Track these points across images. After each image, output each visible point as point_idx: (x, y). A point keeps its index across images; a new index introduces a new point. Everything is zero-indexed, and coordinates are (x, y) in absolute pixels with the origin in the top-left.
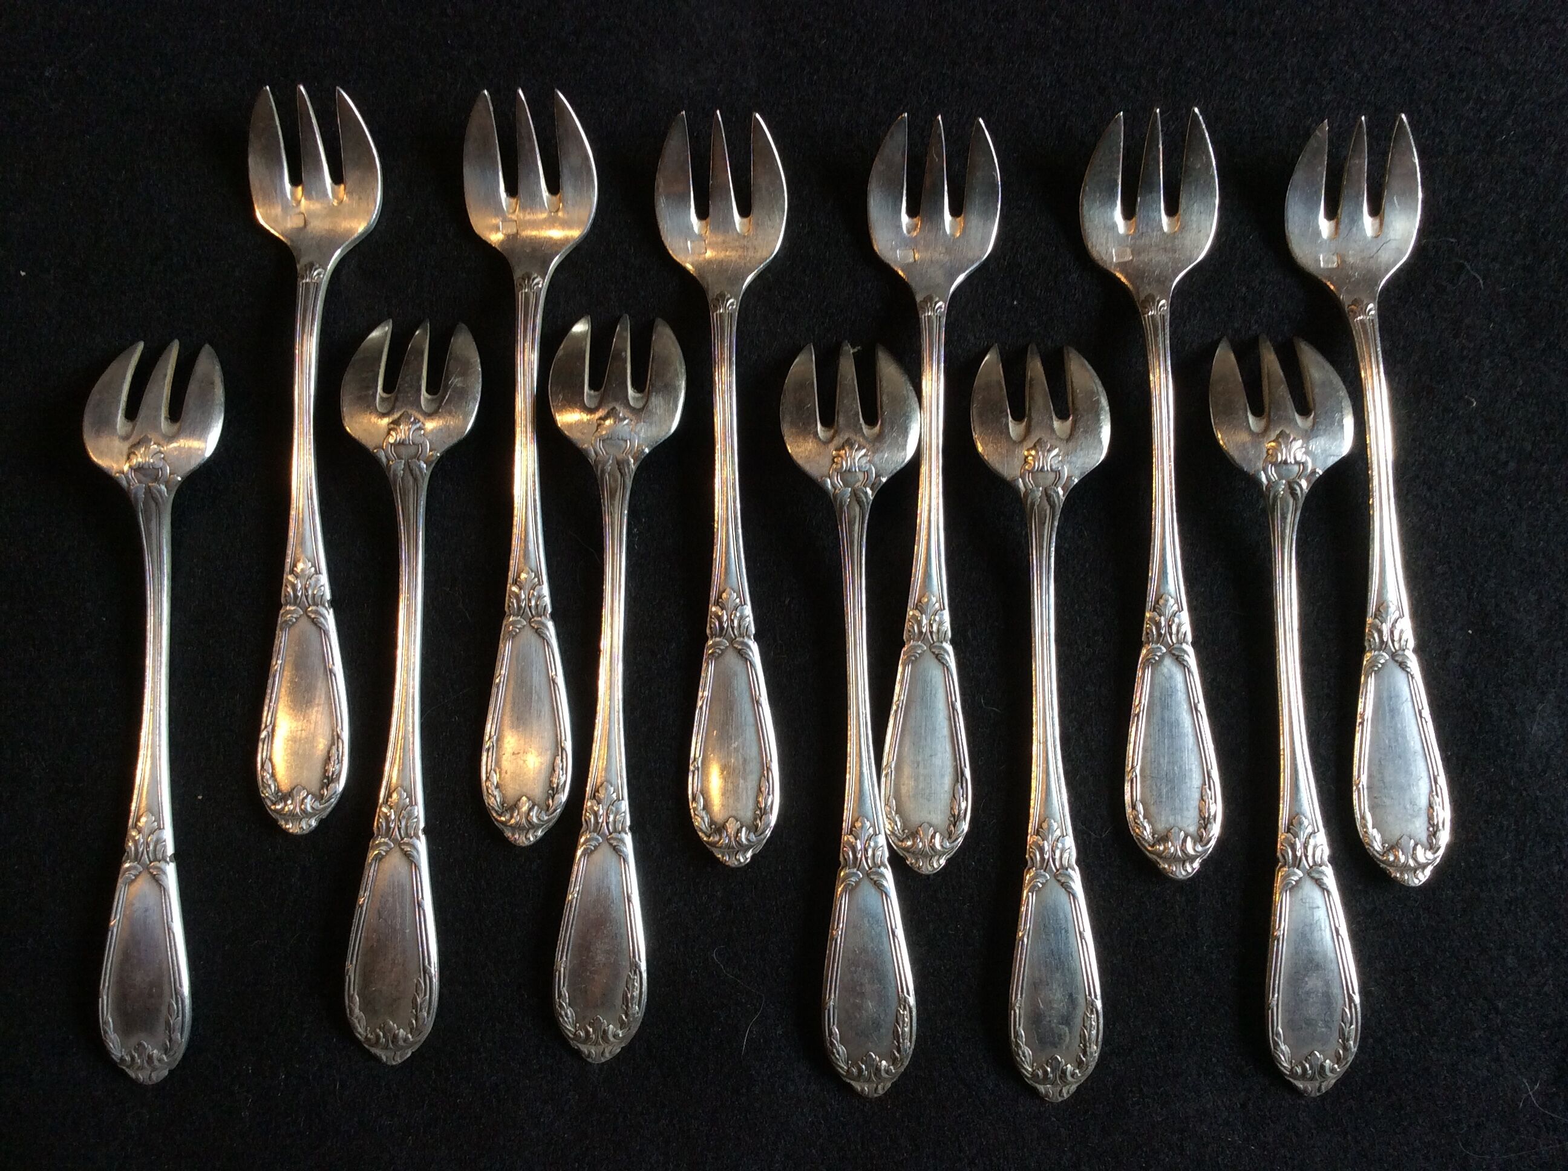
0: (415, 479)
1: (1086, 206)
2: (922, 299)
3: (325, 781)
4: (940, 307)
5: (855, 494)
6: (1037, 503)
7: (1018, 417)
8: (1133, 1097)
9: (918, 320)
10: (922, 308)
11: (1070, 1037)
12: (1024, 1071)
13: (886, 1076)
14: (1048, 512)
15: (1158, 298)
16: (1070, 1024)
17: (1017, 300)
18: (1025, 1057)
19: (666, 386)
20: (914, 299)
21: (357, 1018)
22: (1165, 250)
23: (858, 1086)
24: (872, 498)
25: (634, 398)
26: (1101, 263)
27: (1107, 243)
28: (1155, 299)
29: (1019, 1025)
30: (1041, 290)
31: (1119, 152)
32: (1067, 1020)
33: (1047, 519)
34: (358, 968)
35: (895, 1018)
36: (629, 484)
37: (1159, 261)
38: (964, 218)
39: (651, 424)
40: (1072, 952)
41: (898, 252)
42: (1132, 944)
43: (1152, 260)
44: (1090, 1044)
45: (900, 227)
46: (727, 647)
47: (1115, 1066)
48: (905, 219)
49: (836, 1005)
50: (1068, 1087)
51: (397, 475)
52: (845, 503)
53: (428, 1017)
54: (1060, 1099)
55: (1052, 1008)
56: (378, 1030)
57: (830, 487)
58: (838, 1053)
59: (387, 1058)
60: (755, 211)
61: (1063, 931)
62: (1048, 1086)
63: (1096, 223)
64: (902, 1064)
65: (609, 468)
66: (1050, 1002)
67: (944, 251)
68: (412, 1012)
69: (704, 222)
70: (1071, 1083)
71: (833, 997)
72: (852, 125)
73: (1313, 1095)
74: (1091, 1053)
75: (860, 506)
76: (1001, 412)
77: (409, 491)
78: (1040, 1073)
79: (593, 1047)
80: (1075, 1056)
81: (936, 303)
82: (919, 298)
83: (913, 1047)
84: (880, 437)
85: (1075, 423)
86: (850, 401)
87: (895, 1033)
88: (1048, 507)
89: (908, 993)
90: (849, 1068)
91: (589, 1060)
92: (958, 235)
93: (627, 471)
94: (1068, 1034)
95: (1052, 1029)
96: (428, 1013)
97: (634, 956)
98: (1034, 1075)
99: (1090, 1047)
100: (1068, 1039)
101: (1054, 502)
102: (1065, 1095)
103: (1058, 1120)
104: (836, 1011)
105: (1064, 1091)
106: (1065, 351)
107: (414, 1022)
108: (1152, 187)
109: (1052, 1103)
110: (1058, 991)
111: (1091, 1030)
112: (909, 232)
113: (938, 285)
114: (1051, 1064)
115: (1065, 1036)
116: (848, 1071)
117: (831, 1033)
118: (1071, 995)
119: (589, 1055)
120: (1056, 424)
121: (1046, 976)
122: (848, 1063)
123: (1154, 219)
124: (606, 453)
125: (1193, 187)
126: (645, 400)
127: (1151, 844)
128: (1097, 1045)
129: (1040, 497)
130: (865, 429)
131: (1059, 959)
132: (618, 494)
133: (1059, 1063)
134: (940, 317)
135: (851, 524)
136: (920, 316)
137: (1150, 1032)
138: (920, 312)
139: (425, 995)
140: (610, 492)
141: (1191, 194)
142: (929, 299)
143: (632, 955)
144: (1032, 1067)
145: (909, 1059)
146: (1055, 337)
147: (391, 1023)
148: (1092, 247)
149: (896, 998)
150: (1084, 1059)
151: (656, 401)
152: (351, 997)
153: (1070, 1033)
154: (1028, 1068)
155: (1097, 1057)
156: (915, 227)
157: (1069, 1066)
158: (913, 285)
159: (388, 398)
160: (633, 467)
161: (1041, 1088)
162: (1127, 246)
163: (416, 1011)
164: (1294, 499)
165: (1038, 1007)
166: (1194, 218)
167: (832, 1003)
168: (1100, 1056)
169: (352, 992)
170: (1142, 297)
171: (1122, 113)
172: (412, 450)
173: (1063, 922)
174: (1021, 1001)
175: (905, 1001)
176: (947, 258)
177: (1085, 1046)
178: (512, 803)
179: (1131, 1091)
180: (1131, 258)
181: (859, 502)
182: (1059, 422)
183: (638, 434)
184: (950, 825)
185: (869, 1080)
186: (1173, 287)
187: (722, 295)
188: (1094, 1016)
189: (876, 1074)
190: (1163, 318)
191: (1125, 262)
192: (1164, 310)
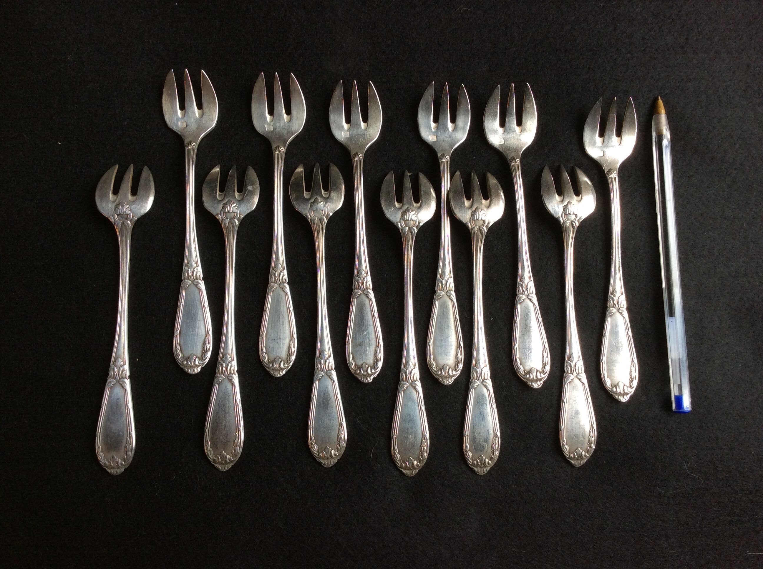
0: (233, 227)
2: (440, 155)
3: (203, 352)
4: (447, 158)
5: (410, 229)
6: (476, 233)
7: (468, 199)
10: (440, 158)
12: (469, 462)
13: (416, 467)
14: (480, 237)
15: (516, 158)
18: (469, 456)
19: (337, 188)
20: (437, 155)
21: (209, 451)
22: (517, 139)
23: (405, 471)
24: (416, 232)
25: (324, 194)
26: (492, 144)
27: (494, 137)
28: (514, 159)
29: (467, 443)
31: (498, 101)
32: (486, 441)
33: (480, 239)
34: (210, 429)
35: (421, 443)
36: (324, 228)
37: (515, 144)
39: (332, 203)
41: (430, 136)
43: (512, 144)
45: (430, 127)
46: (361, 294)
48: (432, 124)
49: (397, 437)
50: (486, 468)
51: (226, 225)
52: (406, 232)
53: (239, 449)
54: (483, 474)
55: (480, 436)
56: (218, 456)
57: (400, 227)
58: (397, 457)
59: (221, 468)
60: (369, 120)
62: (478, 468)
63: (490, 129)
64: (423, 462)
65: (316, 222)
66: (480, 433)
67: (448, 136)
68: (233, 447)
69: (348, 125)
70: (488, 467)
71: (395, 434)
73: (578, 466)
74: (496, 455)
75: (412, 234)
76: (462, 196)
77: (230, 231)
78: (475, 463)
79: (326, 460)
80: (489, 455)
81: (446, 156)
83: (427, 455)
84: (420, 208)
85: (491, 201)
86: (408, 194)
87: (421, 449)
88: (480, 235)
89: (426, 433)
90: (401, 464)
91: (325, 466)
93: (323, 223)
95: (480, 444)
96: (240, 448)
97: (341, 421)
98: (473, 464)
99: (495, 452)
100: (486, 448)
101: (483, 232)
102: (485, 472)
104: (397, 439)
105: (485, 470)
106: (486, 173)
107: (234, 451)
108: (511, 115)
109: (480, 475)
110: (483, 429)
111: (495, 444)
112: (434, 129)
113: (447, 150)
114: (480, 458)
115: (485, 447)
116: (401, 465)
118: (488, 431)
119: (325, 464)
120: (484, 201)
121: (478, 423)
122: (401, 461)
123: (512, 128)
124: (315, 216)
125: (527, 115)
126: (329, 194)
127: (524, 375)
128: (498, 451)
129: (477, 230)
130: (415, 204)
131: (483, 416)
132: (320, 231)
133: (483, 458)
134: (447, 161)
135: (408, 242)
136: (440, 162)
138: (440, 160)
139: (239, 440)
140: (317, 232)
141: (526, 117)
142: (443, 155)
143: (340, 420)
144: (472, 460)
145: (426, 460)
147: (224, 452)
149: (421, 435)
150: (493, 457)
151: (333, 194)
152: (207, 442)
153: (487, 446)
155: (498, 456)
156: (436, 127)
157: (487, 459)
158: (436, 149)
159: (221, 195)
160: (326, 221)
161: (476, 469)
162: (502, 138)
163: (235, 447)
164: (573, 228)
165: (475, 435)
166: (528, 127)
167: (395, 436)
169: (207, 439)
170: (510, 158)
171: (499, 85)
172: (233, 215)
173: (485, 401)
174: (467, 433)
175: (425, 436)
176: (449, 139)
177: (493, 451)
178: (272, 360)
180: (504, 143)
181: (412, 233)
182: (485, 201)
183: (327, 207)
184: (455, 365)
185: (409, 469)
186: (521, 154)
187: (357, 153)
188: (497, 439)
189: (412, 466)
190: (518, 166)
191: (502, 144)
192: (518, 163)
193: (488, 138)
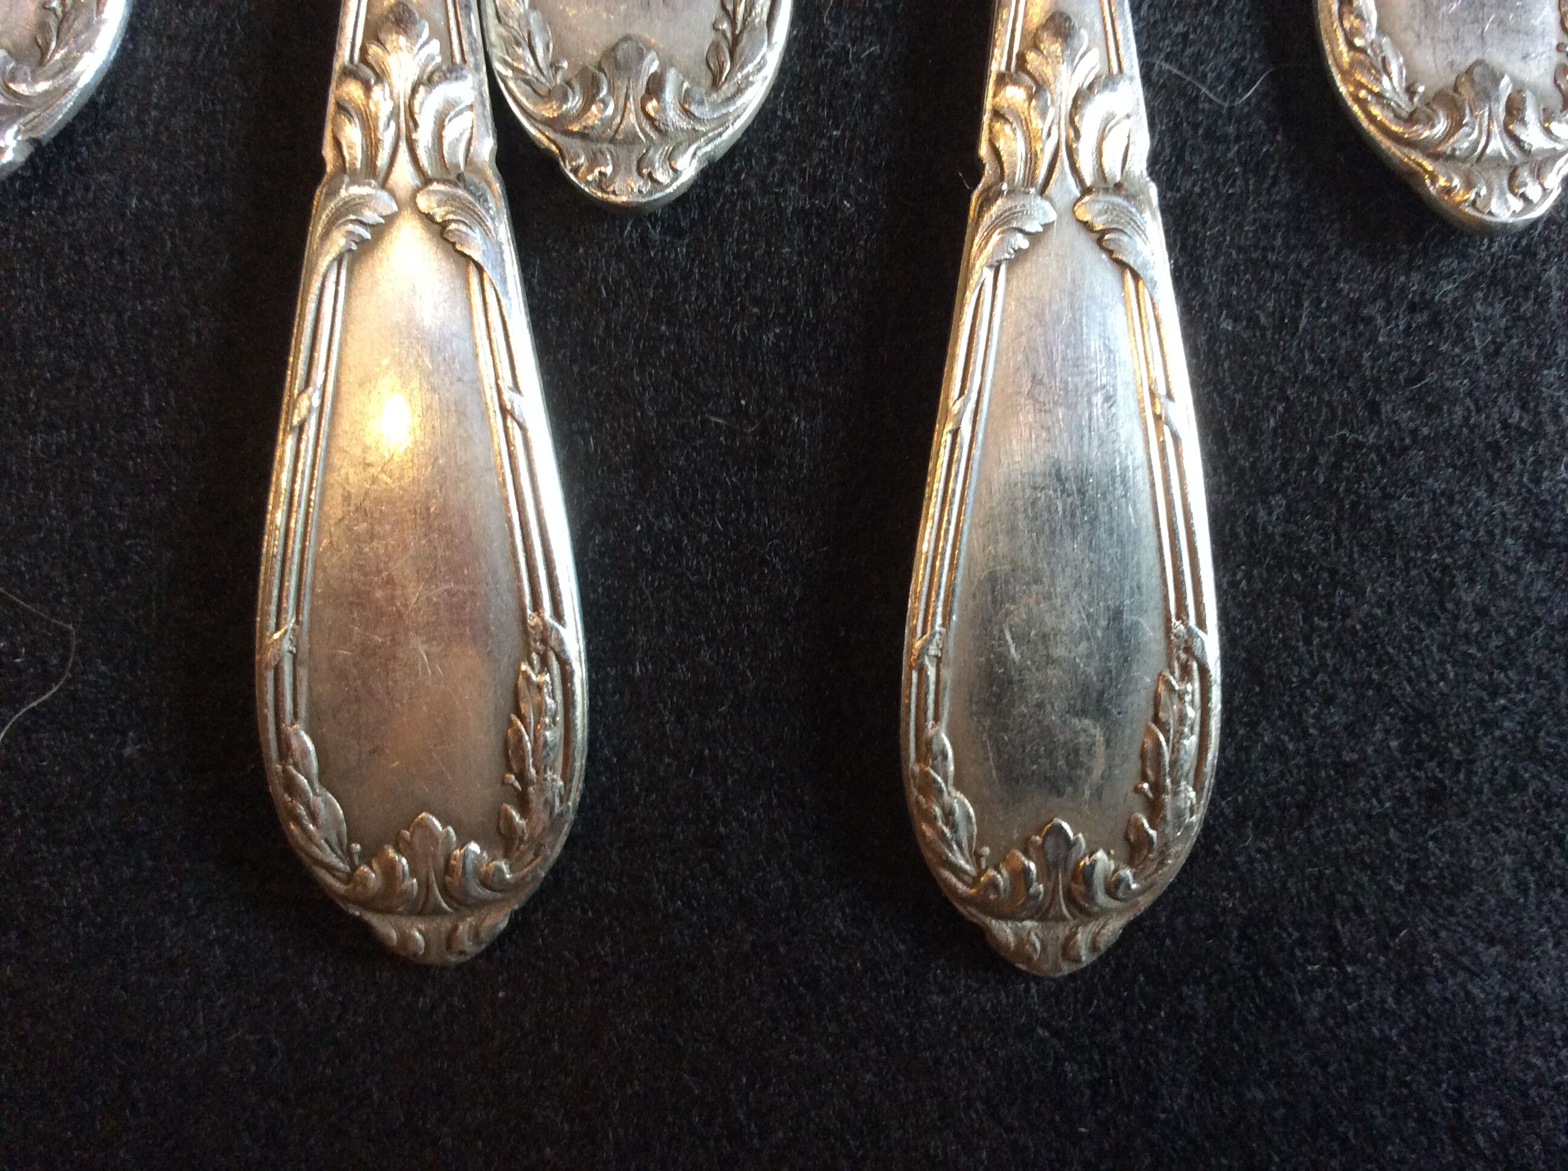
8: (1308, 961)
11: (1110, 758)
12: (947, 874)
13: (485, 893)
16: (1106, 712)
18: (954, 827)
23: (388, 929)
29: (937, 718)
32: (1099, 700)
40: (1125, 469)
42: (1322, 460)
44: (1176, 782)
47: (1251, 860)
49: (304, 655)
50: (1093, 927)
54: (1066, 968)
55: (1050, 660)
58: (313, 817)
61: (1098, 399)
62: (1029, 924)
64: (538, 852)
66: (1045, 639)
74: (1179, 815)
78: (1002, 878)
83: (575, 797)
87: (514, 747)
89: (558, 615)
90: (352, 868)
94: (1100, 749)
95: (1047, 732)
98: (982, 886)
99: (1176, 794)
100: (1099, 766)
102: (1083, 953)
103: (1057, 1033)
104: (303, 673)
105: (1082, 938)
109: (1038, 980)
110: (1074, 600)
111: (1181, 735)
114: (1041, 848)
115: (1090, 751)
116: (350, 877)
117: (285, 749)
118: (1116, 615)
121: (1034, 550)
127: (1404, 114)
128: (1198, 788)
131: (1081, 492)
133: (1070, 844)
137: (1370, 750)
144: (976, 858)
145: (563, 839)
149: (515, 629)
150: (1155, 831)
153: (1108, 742)
154: (962, 862)
155: (1196, 829)
157: (1100, 855)
161: (1004, 931)
165: (1002, 659)
167: (286, 646)
168: (1207, 827)
173: (1098, 366)
174: (945, 637)
175: (546, 639)
177: (1158, 788)
179: (1302, 943)
184: (715, 47)
185: (423, 908)
188: (1193, 687)
189: (445, 890)
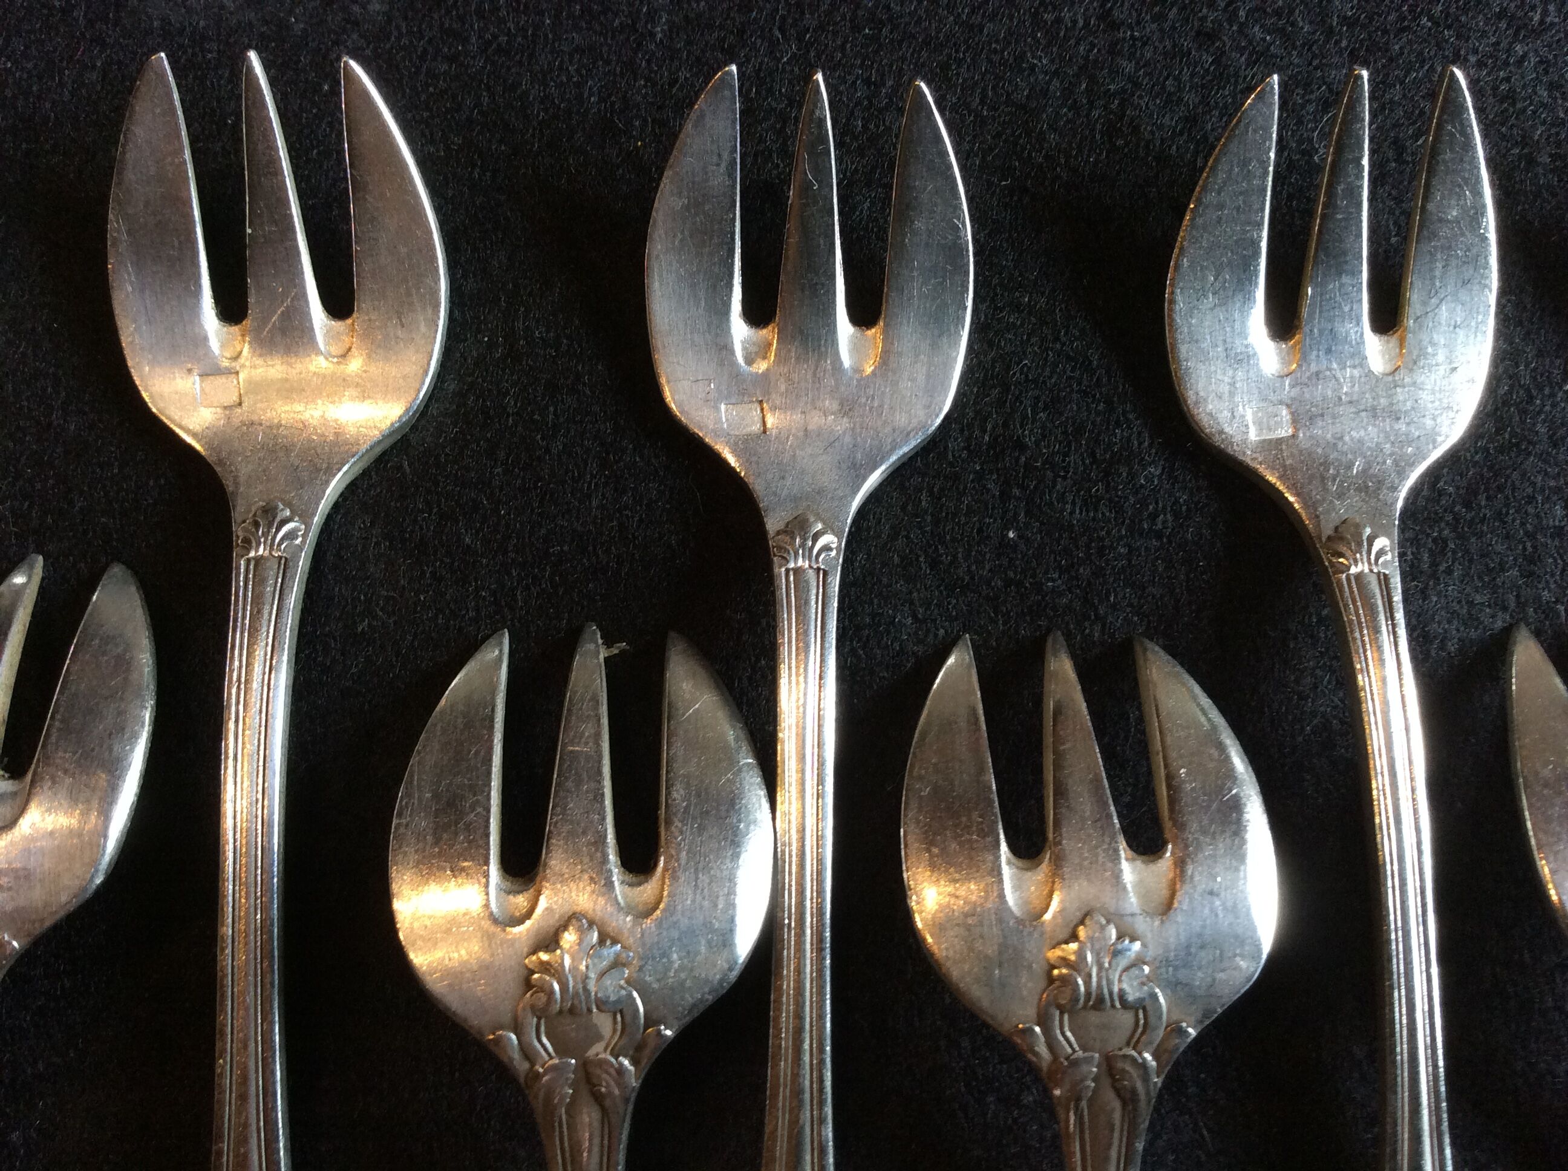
1: (1180, 305)
2: (781, 526)
4: (827, 548)
6: (1085, 1097)
7: (1026, 849)
9: (769, 581)
10: (780, 548)
15: (1368, 531)
17: (1017, 530)
20: (761, 525)
22: (1374, 412)
26: (1217, 440)
27: (1232, 394)
28: (1360, 535)
30: (1074, 503)
31: (1266, 173)
33: (1116, 1135)
37: (1361, 441)
38: (885, 332)
41: (723, 407)
43: (1341, 438)
45: (726, 348)
48: (739, 329)
52: (562, 1099)
57: (516, 1055)
60: (363, 304)
63: (1204, 345)
67: (835, 406)
69: (235, 329)
72: (613, 104)
75: (602, 1107)
76: (982, 832)
81: (816, 537)
82: (773, 524)
85: (1180, 864)
88: (1117, 1104)
92: (869, 370)
106: (1138, 648)
108: (1341, 263)
112: (749, 361)
113: (820, 492)
120: (1129, 870)
123: (1346, 340)
125: (1439, 265)
129: (1095, 1080)
130: (624, 886)
134: (825, 573)
136: (776, 570)
138: (776, 558)
141: (1433, 278)
142: (798, 526)
146: (1110, 619)
148: (1197, 403)
156: (761, 351)
158: (758, 486)
162: (1281, 403)
166: (1440, 339)
170: (1327, 531)
171: (1276, 77)
176: (844, 423)
180: (1290, 432)
181: (600, 1099)
182: (1136, 863)
186: (1400, 504)
187: (269, 512)
190: (1384, 581)
191: (1279, 441)
192: (1385, 563)
193: (1191, 397)
